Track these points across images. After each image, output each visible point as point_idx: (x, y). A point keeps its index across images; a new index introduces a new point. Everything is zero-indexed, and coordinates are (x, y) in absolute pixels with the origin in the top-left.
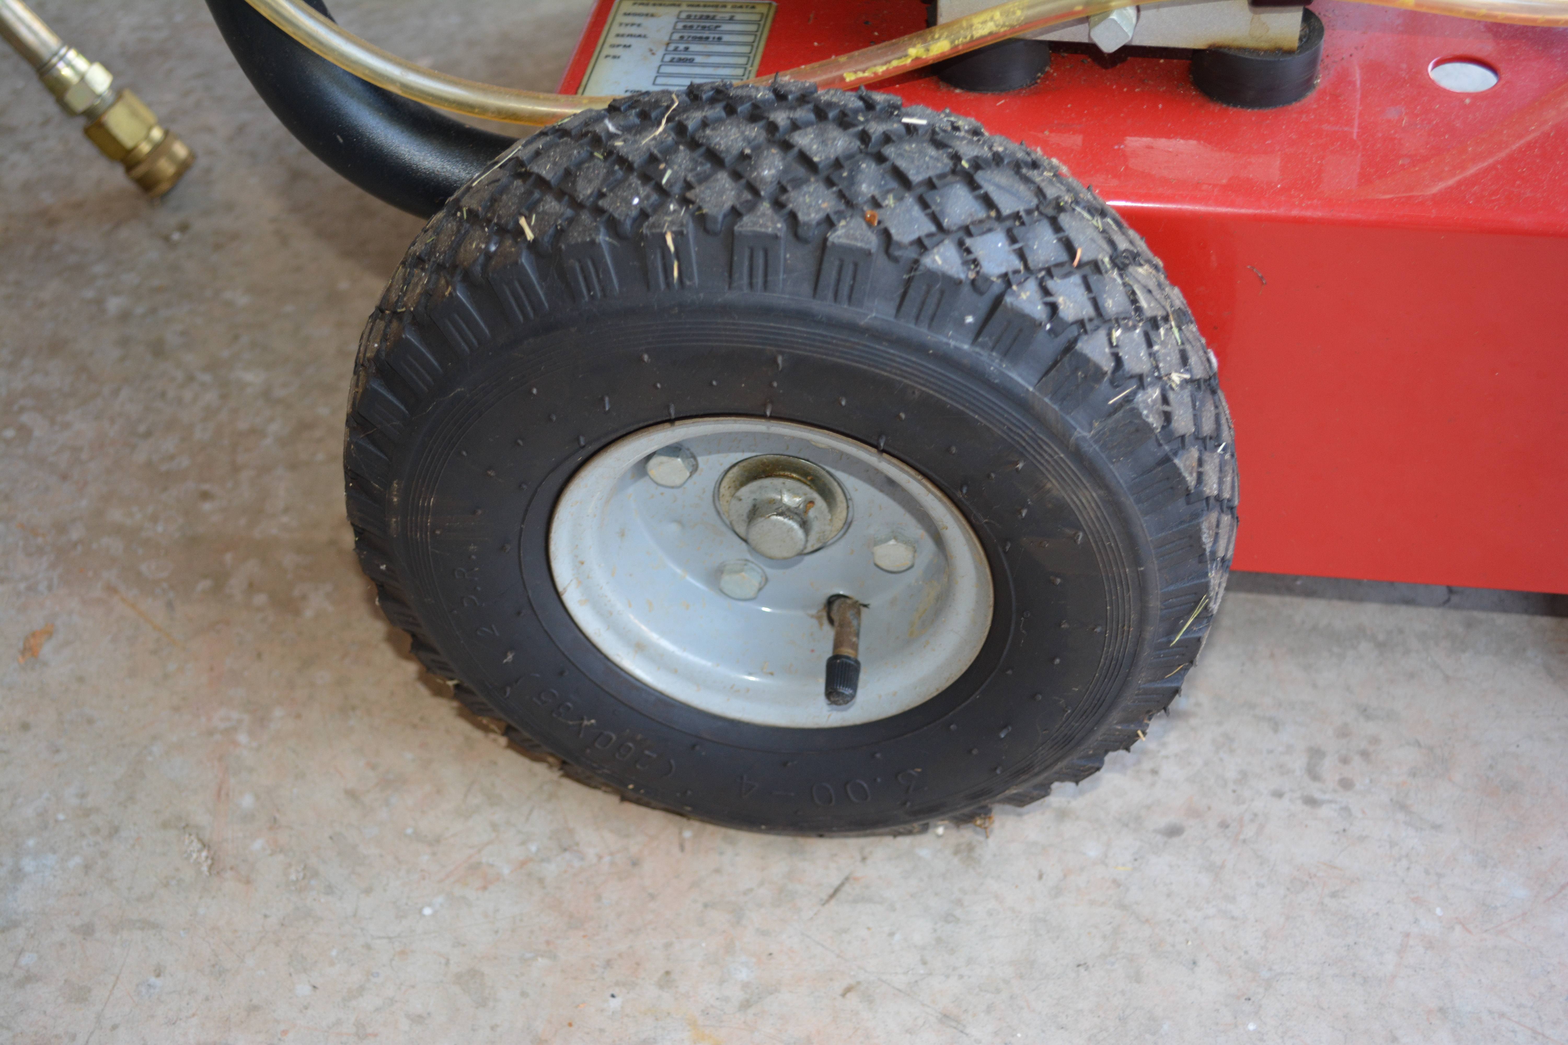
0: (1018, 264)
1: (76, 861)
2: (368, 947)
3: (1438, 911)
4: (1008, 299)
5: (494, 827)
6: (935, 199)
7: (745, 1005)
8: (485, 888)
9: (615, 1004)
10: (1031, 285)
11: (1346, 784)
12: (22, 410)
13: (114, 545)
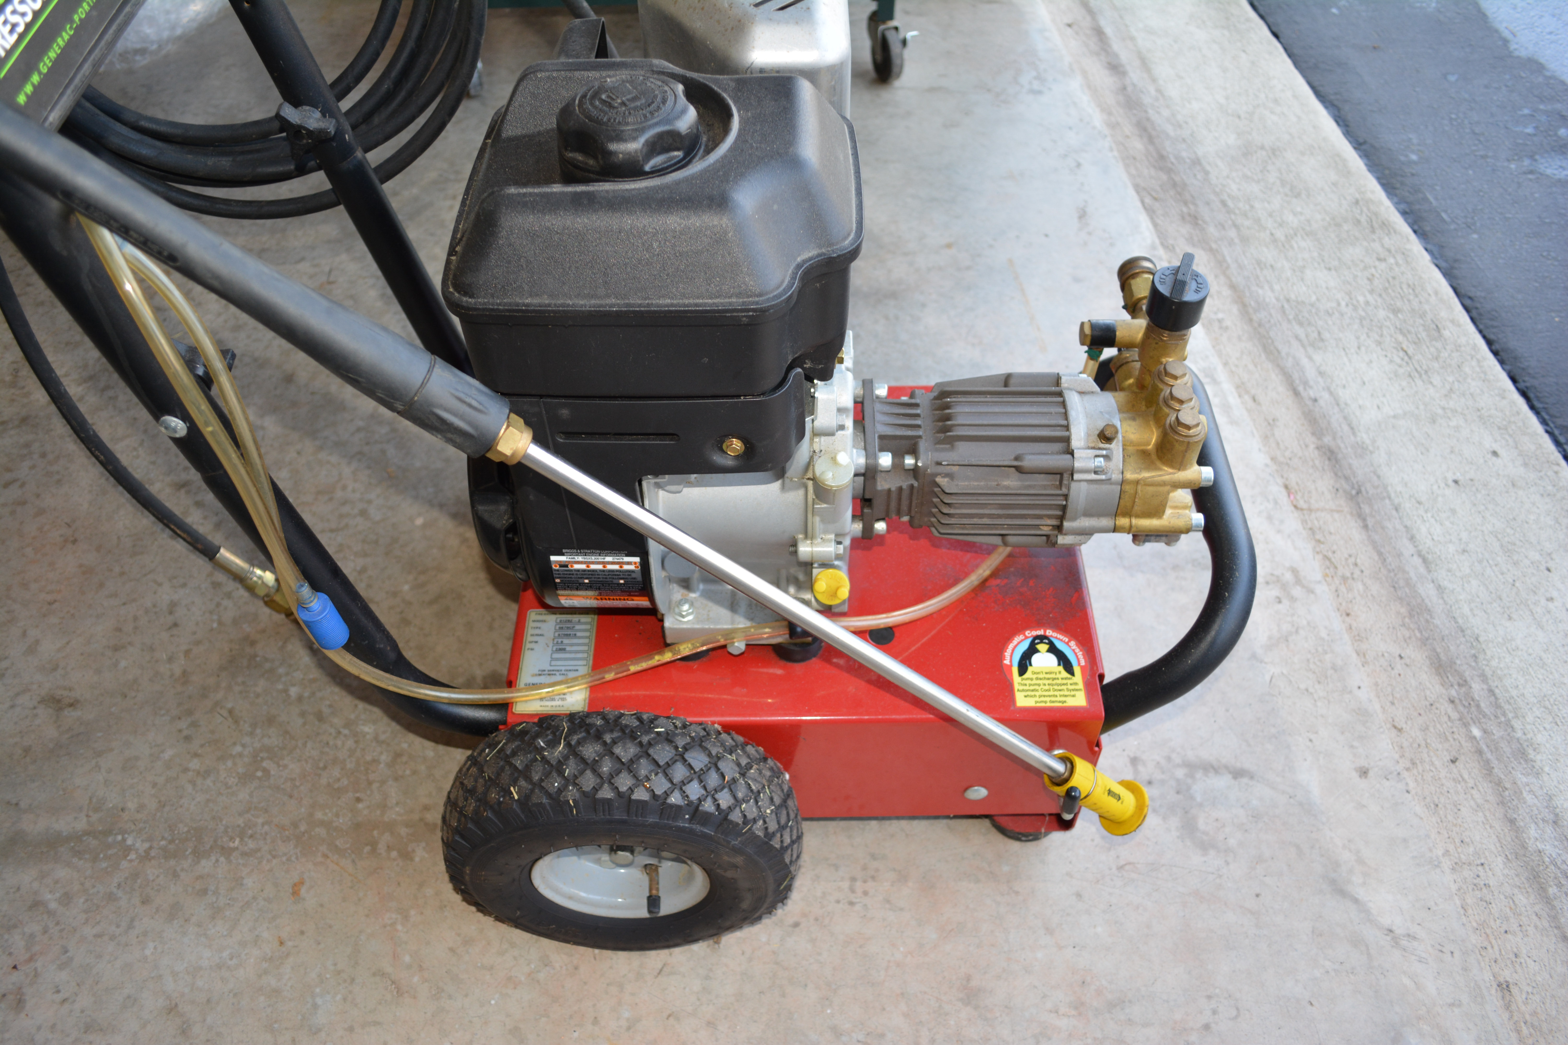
0: (704, 792)
1: (339, 997)
2: (471, 1022)
3: (902, 949)
4: (700, 808)
5: (515, 958)
6: (669, 771)
7: (629, 1028)
8: (515, 988)
9: (576, 1035)
10: (709, 799)
11: (866, 893)
12: (262, 759)
13: (321, 831)
